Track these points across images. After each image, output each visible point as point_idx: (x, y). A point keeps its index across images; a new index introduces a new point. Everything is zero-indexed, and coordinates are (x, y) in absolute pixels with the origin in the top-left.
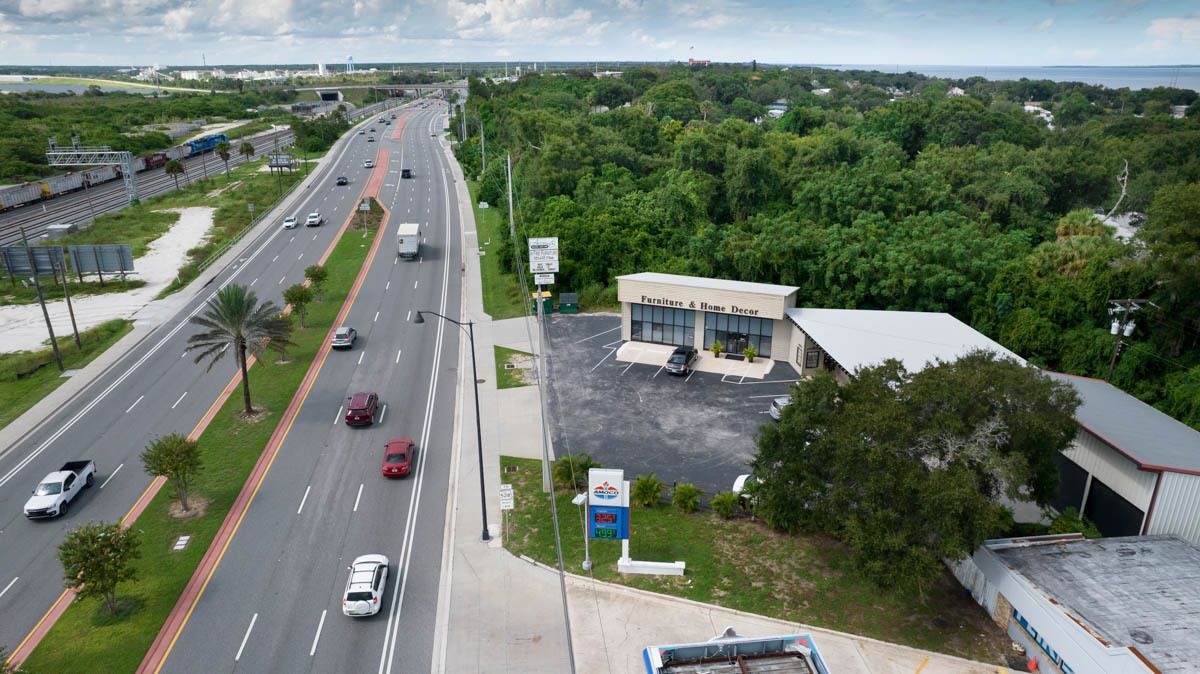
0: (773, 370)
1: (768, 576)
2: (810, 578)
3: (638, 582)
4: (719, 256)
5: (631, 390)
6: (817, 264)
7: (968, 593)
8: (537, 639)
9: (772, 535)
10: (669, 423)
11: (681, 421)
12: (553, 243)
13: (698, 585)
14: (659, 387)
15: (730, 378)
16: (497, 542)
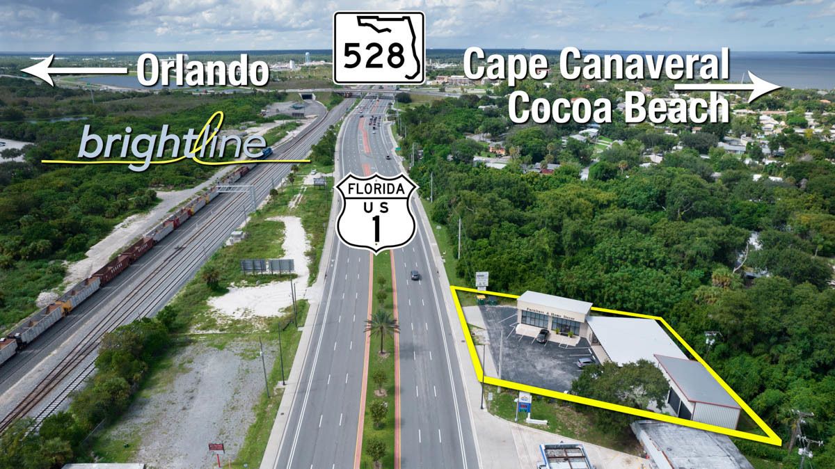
0: (580, 342)
1: (573, 426)
2: (586, 428)
3: (532, 426)
4: (559, 285)
5: (523, 349)
6: (600, 292)
7: (635, 435)
8: (504, 441)
9: (575, 413)
10: (539, 367)
11: (543, 366)
12: (486, 274)
13: (551, 428)
14: (534, 349)
15: (562, 345)
16: (485, 410)
